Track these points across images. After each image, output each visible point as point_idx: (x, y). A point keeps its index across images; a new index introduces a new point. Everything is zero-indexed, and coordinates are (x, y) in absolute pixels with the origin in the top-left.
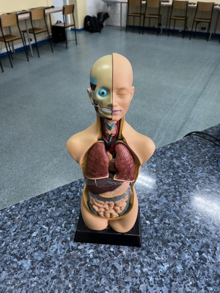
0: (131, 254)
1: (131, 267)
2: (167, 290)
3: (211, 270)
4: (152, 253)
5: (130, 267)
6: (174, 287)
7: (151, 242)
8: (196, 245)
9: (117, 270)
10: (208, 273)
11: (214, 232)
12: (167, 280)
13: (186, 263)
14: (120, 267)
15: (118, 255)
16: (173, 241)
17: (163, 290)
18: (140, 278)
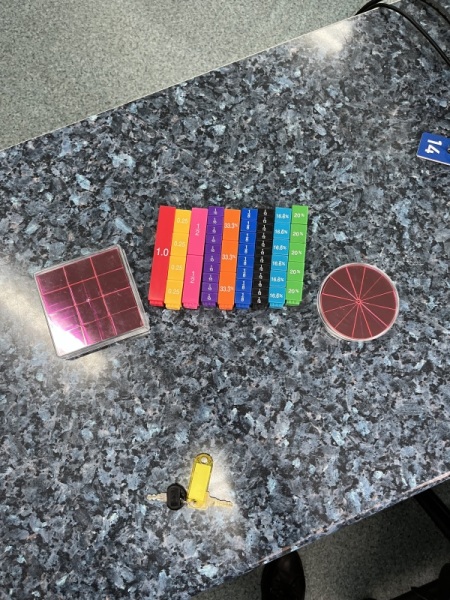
0: (83, 394)
1: (75, 423)
2: (139, 481)
3: (249, 455)
4: (132, 398)
5: (71, 424)
6: (155, 478)
7: (136, 370)
8: (239, 390)
9: (42, 426)
10: (240, 460)
11: (297, 364)
12: (144, 460)
13: (200, 430)
14: (50, 421)
15: (51, 392)
16: (190, 375)
17: (129, 481)
18: (87, 448)
